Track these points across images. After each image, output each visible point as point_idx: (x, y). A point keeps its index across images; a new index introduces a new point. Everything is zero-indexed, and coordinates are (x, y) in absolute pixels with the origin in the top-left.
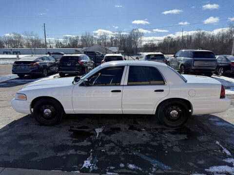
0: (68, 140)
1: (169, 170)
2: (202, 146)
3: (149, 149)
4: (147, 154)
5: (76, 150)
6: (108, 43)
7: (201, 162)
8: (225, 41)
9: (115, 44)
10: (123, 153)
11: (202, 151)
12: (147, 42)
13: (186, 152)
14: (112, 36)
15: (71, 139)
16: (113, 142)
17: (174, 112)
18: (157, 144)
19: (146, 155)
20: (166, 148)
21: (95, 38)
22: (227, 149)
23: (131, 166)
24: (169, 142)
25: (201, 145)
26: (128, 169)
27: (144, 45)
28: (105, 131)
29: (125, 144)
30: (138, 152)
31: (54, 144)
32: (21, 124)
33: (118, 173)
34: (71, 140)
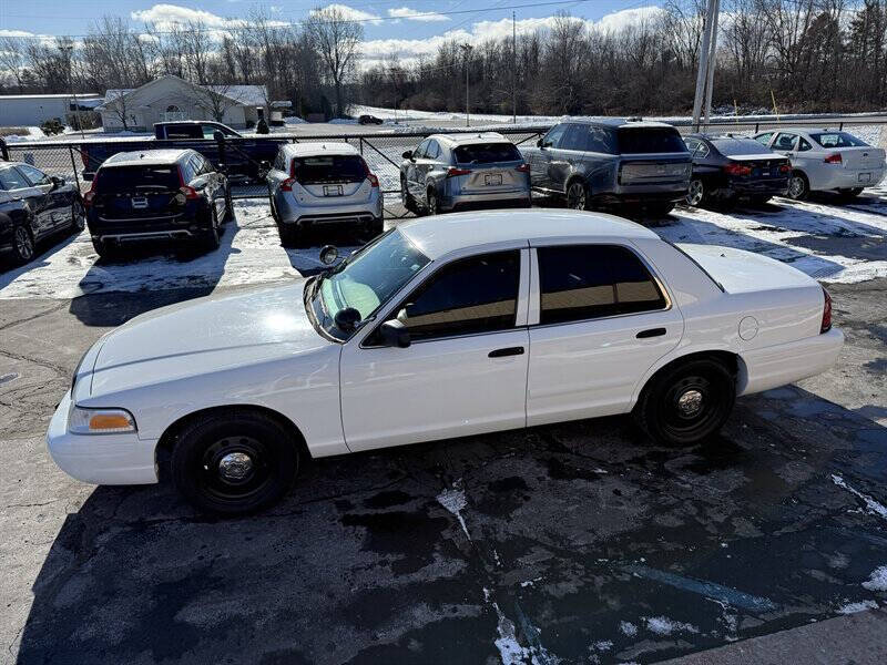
0: (371, 567)
1: (771, 611)
2: (807, 504)
3: (670, 546)
4: (674, 567)
5: (436, 606)
6: (214, 68)
7: (839, 562)
8: (648, 61)
9: (246, 71)
10: (600, 581)
11: (818, 521)
12: (375, 63)
13: (777, 533)
14: (229, 36)
15: (378, 557)
16: (536, 543)
17: (691, 397)
18: (679, 523)
19: (674, 572)
20: (711, 529)
21: (153, 48)
22: (875, 500)
23: (658, 624)
24: (712, 506)
25: (803, 498)
26: (656, 637)
27: (366, 76)
28: (477, 499)
29: (581, 542)
30: (640, 562)
31: (331, 596)
32: (115, 530)
33: (636, 660)
34: (383, 563)
